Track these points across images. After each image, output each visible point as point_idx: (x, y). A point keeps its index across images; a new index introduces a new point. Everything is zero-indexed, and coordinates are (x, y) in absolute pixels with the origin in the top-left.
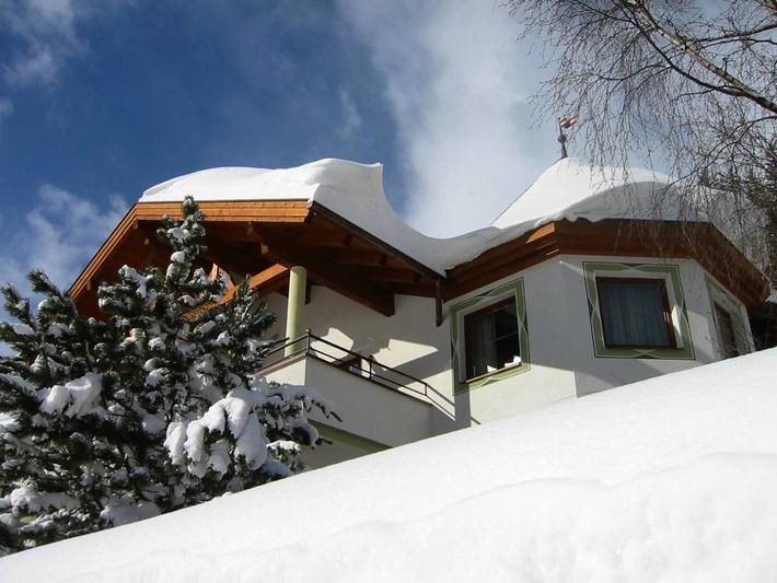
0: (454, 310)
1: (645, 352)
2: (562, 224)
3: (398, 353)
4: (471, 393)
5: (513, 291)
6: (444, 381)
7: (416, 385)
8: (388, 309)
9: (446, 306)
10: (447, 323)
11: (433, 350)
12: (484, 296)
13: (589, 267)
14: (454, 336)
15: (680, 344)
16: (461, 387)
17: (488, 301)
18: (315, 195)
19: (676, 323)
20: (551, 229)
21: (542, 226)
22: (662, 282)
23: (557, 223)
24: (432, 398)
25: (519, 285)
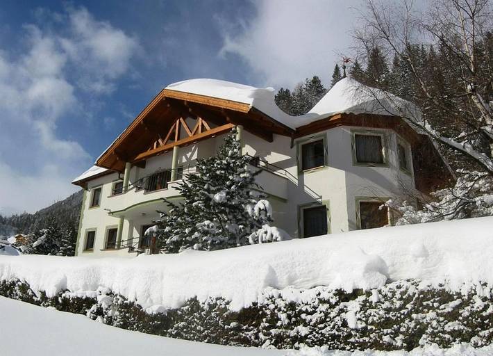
0: (298, 142)
1: (372, 164)
2: (344, 115)
3: (274, 158)
4: (305, 175)
5: (323, 138)
6: (293, 170)
7: (281, 171)
8: (270, 139)
9: (295, 140)
10: (295, 147)
11: (289, 158)
12: (311, 138)
13: (352, 131)
14: (298, 153)
15: (384, 161)
16: (300, 173)
17: (312, 140)
18: (253, 103)
19: (384, 154)
20: (339, 117)
21: (336, 115)
22: (380, 137)
23: (342, 114)
24: (288, 176)
25: (325, 135)
